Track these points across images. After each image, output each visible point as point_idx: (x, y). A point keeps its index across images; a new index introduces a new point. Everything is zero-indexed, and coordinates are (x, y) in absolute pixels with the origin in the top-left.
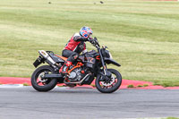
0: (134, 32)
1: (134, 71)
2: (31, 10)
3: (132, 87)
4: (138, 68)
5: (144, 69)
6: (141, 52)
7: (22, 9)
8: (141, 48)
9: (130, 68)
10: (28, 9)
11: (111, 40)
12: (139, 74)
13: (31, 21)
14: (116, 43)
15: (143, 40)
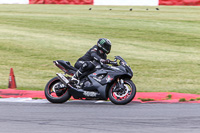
0: (182, 41)
1: (185, 83)
2: (68, 17)
3: (184, 100)
4: (189, 80)
5: (196, 80)
6: (191, 63)
7: (60, 16)
8: (190, 58)
9: (180, 80)
10: (65, 16)
11: (158, 50)
12: (191, 87)
13: (70, 30)
14: (164, 53)
15: (191, 49)
